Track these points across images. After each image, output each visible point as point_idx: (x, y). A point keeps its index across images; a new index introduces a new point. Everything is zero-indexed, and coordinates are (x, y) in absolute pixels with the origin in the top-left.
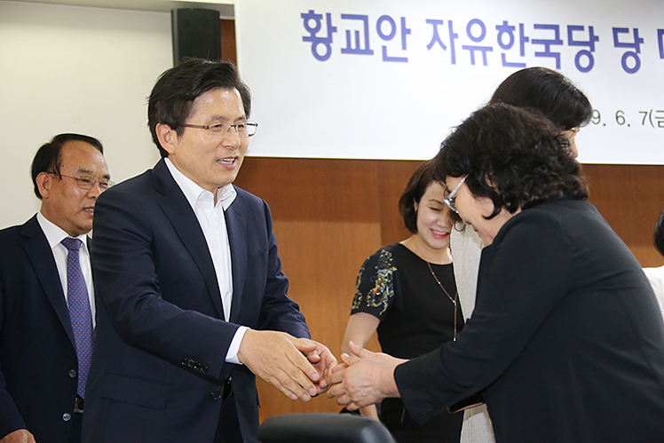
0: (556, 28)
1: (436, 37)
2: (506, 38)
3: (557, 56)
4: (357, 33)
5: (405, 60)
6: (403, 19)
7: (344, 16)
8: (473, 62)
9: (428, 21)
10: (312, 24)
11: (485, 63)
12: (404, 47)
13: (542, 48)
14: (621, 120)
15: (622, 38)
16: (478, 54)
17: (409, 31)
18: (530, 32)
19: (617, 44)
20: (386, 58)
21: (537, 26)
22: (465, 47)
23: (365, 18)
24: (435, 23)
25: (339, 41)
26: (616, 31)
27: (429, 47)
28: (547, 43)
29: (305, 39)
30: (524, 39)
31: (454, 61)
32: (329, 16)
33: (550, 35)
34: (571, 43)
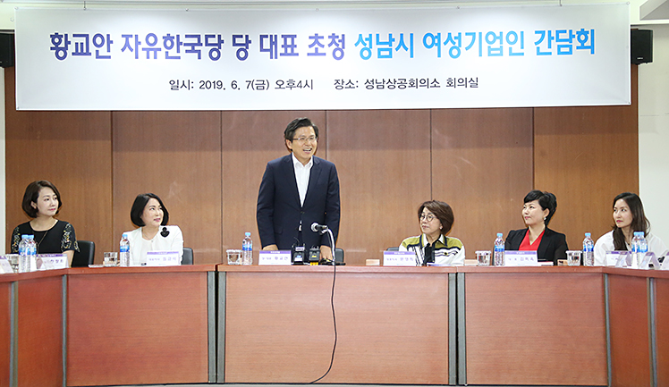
0: (198, 37)
1: (127, 44)
2: (169, 43)
3: (199, 52)
4: (82, 44)
5: (109, 57)
6: (108, 35)
7: (74, 36)
8: (148, 57)
9: (123, 36)
10: (57, 40)
11: (155, 58)
12: (109, 51)
13: (190, 48)
14: (234, 86)
15: (238, 41)
16: (152, 53)
17: (112, 42)
18: (183, 39)
19: (235, 44)
20: (98, 57)
21: (187, 36)
22: (143, 49)
23: (87, 36)
24: (127, 37)
25: (72, 48)
26: (235, 37)
27: (123, 50)
28: (193, 45)
29: (52, 48)
30: (179, 44)
31: (137, 57)
32: (66, 35)
33: (195, 40)
34: (207, 44)
